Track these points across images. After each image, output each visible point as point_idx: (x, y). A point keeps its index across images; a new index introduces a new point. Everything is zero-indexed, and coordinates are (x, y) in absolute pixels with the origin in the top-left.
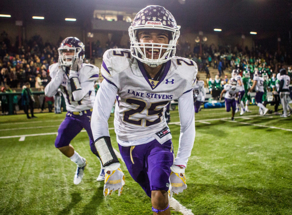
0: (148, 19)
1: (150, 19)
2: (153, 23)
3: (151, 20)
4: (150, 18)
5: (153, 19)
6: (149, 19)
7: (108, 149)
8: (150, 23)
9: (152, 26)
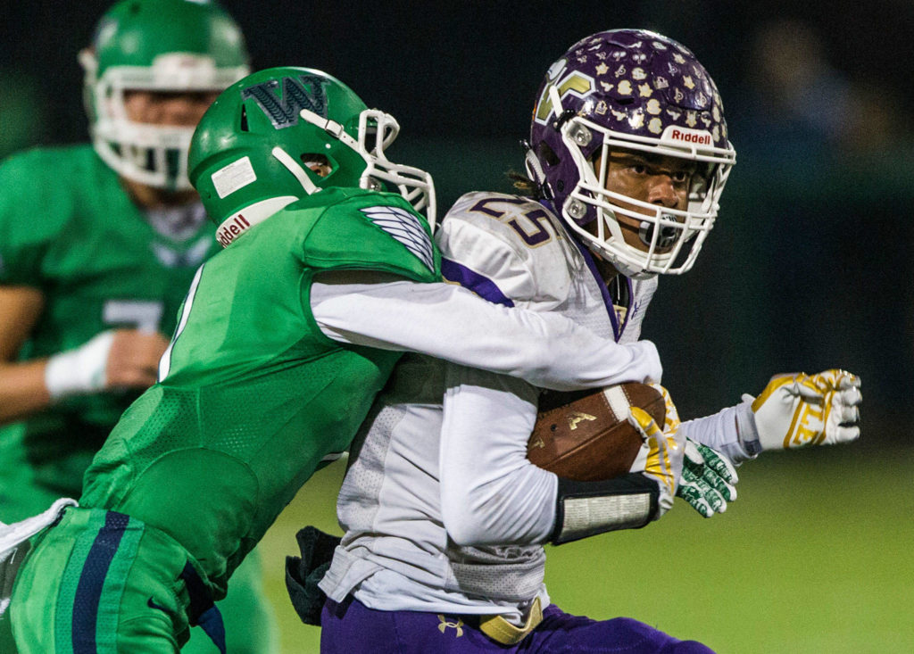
0: (671, 117)
1: (679, 118)
2: (690, 135)
3: (682, 122)
4: (679, 115)
5: (686, 118)
6: (676, 116)
7: (608, 498)
8: (680, 136)
9: (689, 151)
